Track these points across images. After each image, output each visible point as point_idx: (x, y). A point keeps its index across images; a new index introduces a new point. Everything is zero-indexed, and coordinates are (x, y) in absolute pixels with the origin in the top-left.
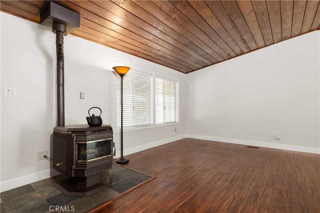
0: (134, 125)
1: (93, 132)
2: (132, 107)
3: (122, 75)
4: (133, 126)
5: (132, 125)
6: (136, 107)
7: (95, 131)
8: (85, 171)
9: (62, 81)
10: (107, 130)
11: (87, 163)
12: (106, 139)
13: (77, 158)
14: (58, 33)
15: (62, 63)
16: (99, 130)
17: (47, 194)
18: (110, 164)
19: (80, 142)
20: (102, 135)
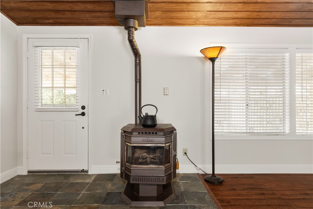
0: (248, 131)
1: (139, 133)
2: (245, 105)
3: (213, 60)
4: (247, 133)
5: (246, 131)
6: (252, 103)
7: (146, 133)
8: (131, 177)
9: (138, 78)
10: (158, 133)
11: (131, 169)
12: (156, 144)
13: (126, 160)
14: (129, 28)
15: (138, 59)
16: (148, 132)
17: (114, 188)
18: (163, 177)
19: (127, 144)
20: (151, 139)
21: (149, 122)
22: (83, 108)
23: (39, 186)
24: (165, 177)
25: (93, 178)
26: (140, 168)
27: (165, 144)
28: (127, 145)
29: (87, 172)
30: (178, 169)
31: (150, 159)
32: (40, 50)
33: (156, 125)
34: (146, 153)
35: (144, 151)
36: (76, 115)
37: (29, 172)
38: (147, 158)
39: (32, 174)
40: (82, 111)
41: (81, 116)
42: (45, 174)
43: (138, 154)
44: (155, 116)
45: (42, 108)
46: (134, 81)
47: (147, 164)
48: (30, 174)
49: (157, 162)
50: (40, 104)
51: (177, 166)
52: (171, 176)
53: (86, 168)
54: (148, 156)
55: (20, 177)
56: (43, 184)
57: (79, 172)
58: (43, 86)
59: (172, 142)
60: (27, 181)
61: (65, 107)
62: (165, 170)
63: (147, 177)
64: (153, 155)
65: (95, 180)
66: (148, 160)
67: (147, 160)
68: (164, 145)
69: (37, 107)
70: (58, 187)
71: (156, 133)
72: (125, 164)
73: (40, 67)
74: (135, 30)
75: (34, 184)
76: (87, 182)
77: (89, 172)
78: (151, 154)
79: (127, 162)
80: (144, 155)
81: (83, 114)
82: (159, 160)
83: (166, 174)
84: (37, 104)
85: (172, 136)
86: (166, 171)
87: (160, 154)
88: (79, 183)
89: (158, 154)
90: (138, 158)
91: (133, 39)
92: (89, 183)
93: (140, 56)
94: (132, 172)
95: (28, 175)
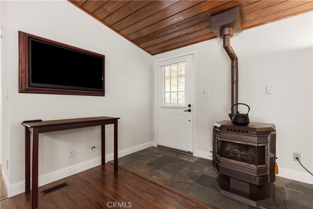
1: (228, 130)
7: (231, 130)
8: (220, 168)
9: (235, 79)
10: (249, 132)
11: (220, 160)
12: (246, 143)
13: (216, 152)
14: (224, 37)
15: (235, 62)
16: (237, 130)
17: (209, 172)
18: (255, 177)
19: (217, 137)
20: (240, 136)
21: (240, 121)
22: (190, 106)
23: (161, 156)
24: (258, 178)
25: (195, 160)
26: (229, 161)
27: (258, 143)
28: (217, 139)
29: (192, 154)
30: (278, 173)
31: (241, 155)
32: (164, 68)
33: (248, 123)
34: (237, 149)
35: (235, 147)
36: (184, 111)
37: (158, 146)
38: (237, 154)
39: (159, 147)
40: (188, 108)
41: (188, 112)
42: (166, 149)
43: (228, 148)
44: (247, 115)
45: (165, 105)
46: (231, 82)
47: (237, 160)
48: (158, 147)
49: (249, 160)
50: (163, 103)
51: (276, 171)
52: (267, 178)
53: (191, 151)
54: (240, 152)
55: (153, 148)
56: (163, 155)
57: (186, 152)
58: (166, 91)
59: (269, 144)
60: (156, 151)
61: (177, 105)
62: (257, 170)
63: (237, 172)
64: (245, 152)
65: (196, 162)
66: (239, 156)
67: (237, 156)
68: (256, 145)
69: (162, 105)
70: (171, 160)
71: (247, 132)
72: (216, 155)
73: (164, 79)
74: (230, 37)
75: (158, 154)
76: (191, 161)
77: (193, 154)
78: (244, 151)
79: (217, 154)
80: (235, 150)
81: (189, 111)
82: (251, 158)
83: (259, 175)
84: (162, 103)
85: (269, 137)
86: (259, 171)
87: (253, 153)
88: (185, 161)
89: (251, 152)
90: (228, 152)
91: (228, 45)
92: (191, 163)
93: (237, 59)
94: (220, 163)
95: (157, 147)
